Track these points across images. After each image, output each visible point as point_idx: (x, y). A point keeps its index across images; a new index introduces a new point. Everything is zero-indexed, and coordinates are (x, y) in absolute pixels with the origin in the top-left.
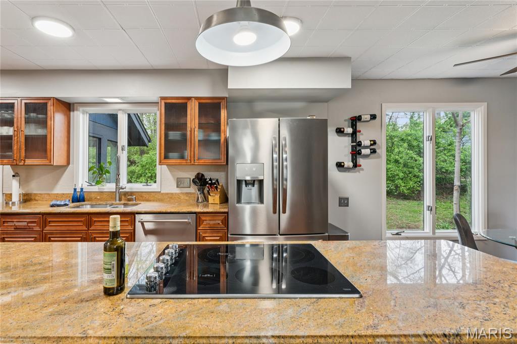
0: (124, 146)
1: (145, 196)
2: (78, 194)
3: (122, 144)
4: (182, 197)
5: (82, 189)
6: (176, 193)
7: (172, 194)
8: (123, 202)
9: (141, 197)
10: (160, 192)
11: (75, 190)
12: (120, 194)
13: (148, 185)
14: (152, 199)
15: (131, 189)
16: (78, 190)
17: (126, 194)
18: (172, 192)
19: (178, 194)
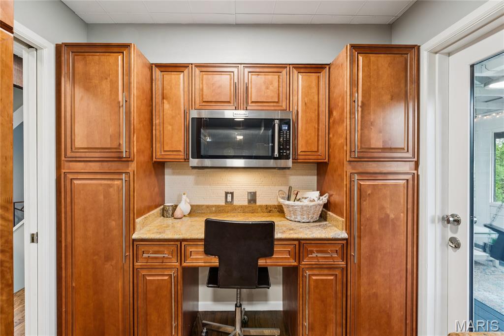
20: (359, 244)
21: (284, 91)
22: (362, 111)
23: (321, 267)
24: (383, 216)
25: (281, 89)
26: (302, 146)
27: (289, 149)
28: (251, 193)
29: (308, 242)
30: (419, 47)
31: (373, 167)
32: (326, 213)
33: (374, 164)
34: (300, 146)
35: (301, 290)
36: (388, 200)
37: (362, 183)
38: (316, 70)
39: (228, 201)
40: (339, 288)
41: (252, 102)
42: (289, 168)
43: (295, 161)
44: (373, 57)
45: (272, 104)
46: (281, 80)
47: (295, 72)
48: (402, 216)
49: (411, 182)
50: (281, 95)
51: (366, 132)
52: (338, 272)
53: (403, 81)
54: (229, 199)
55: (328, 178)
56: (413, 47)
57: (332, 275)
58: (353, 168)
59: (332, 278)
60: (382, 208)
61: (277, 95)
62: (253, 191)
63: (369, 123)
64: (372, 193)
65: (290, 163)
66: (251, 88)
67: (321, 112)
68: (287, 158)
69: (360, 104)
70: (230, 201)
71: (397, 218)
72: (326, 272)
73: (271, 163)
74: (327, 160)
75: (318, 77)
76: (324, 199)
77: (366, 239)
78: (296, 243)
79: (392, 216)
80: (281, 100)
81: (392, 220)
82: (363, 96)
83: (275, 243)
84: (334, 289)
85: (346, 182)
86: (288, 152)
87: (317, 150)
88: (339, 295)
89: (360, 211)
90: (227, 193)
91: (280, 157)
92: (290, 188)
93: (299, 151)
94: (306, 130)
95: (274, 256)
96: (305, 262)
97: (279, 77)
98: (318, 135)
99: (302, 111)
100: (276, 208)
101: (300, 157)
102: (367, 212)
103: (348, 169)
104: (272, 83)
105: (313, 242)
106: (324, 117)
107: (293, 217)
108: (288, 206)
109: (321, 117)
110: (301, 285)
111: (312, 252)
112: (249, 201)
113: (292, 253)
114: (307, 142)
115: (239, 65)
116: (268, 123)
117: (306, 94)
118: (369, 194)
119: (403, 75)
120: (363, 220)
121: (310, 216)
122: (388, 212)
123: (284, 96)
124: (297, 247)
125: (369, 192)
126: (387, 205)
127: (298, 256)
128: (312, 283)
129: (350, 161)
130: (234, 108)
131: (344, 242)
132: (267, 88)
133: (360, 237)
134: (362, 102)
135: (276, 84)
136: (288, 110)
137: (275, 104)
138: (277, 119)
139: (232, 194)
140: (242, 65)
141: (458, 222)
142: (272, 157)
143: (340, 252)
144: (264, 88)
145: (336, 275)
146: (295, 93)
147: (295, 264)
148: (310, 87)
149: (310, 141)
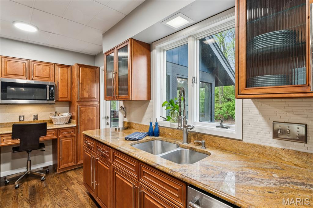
0: (194, 78)
1: (219, 142)
2: (154, 128)
3: (192, 76)
4: (287, 158)
5: (157, 123)
6: (271, 148)
7: (264, 147)
8: (191, 145)
9: (214, 142)
10: (242, 140)
11: (151, 124)
12: (188, 133)
13: (223, 127)
14: (228, 148)
15: (201, 129)
16: (154, 124)
17: (195, 134)
18: (264, 144)
19: (277, 150)
20: (81, 128)
21: (52, 73)
22: (81, 85)
23: (66, 137)
24: (88, 118)
25: (50, 72)
26: (60, 95)
27: (54, 97)
28: (34, 115)
29: (61, 129)
30: (99, 68)
31: (85, 103)
32: (71, 120)
33: (86, 102)
34: (59, 95)
35: (59, 146)
36: (90, 113)
37: (81, 108)
38: (66, 67)
39: (21, 120)
40: (73, 143)
41: (36, 77)
42: (54, 104)
43: (57, 101)
44: (85, 69)
45: (46, 78)
46: (50, 69)
47: (57, 67)
48: (95, 118)
49: (97, 108)
50: (50, 75)
51: (82, 92)
52: (73, 138)
53: (95, 77)
54: (22, 118)
55: (72, 108)
56: (97, 67)
57: (71, 139)
58: (78, 103)
59: (71, 140)
60: (88, 116)
61: (48, 75)
62: (36, 114)
63: (84, 89)
64: (85, 111)
65: (54, 102)
66: (35, 71)
67: (68, 83)
68: (53, 100)
69: (80, 83)
70: (22, 120)
71: (93, 118)
72: (69, 138)
73: (46, 102)
74: (71, 101)
75: (67, 70)
76: (70, 115)
77: (83, 126)
78: (57, 130)
79: (91, 118)
80: (50, 77)
81: (92, 119)
82: (81, 81)
83: (47, 131)
84: (72, 144)
85: (76, 108)
86: (53, 98)
87: (66, 97)
88: (74, 145)
89: (81, 117)
90: (20, 117)
91: (50, 100)
92: (56, 112)
93: (59, 97)
94: (62, 89)
95: (47, 136)
96: (61, 136)
97: (49, 68)
98: (67, 92)
99: (60, 82)
100: (49, 121)
101: (59, 100)
102: (83, 117)
103: (77, 104)
104: (46, 70)
105: (63, 129)
106: (70, 85)
107: (56, 123)
108: (54, 118)
109: (68, 85)
110: (59, 145)
111: (63, 132)
112: (34, 119)
113: (55, 134)
114: (62, 94)
115: (29, 60)
116: (44, 87)
117: (62, 76)
118: (84, 112)
119: (94, 75)
120: (82, 120)
121: (64, 122)
122: (90, 117)
123: (52, 76)
124: (57, 131)
125: (84, 111)
126: (90, 115)
127: (57, 135)
128: (63, 143)
129: (77, 101)
130: (26, 78)
131: (75, 128)
132: (43, 71)
133: (81, 125)
134: (81, 82)
135: (48, 71)
136: (54, 81)
137: (47, 78)
138: (48, 85)
139: (23, 116)
140: (30, 61)
141: (108, 118)
142: (46, 99)
143: (74, 131)
144: (42, 71)
145: (72, 139)
146: (57, 75)
147: (56, 137)
148: (63, 73)
149: (64, 94)
